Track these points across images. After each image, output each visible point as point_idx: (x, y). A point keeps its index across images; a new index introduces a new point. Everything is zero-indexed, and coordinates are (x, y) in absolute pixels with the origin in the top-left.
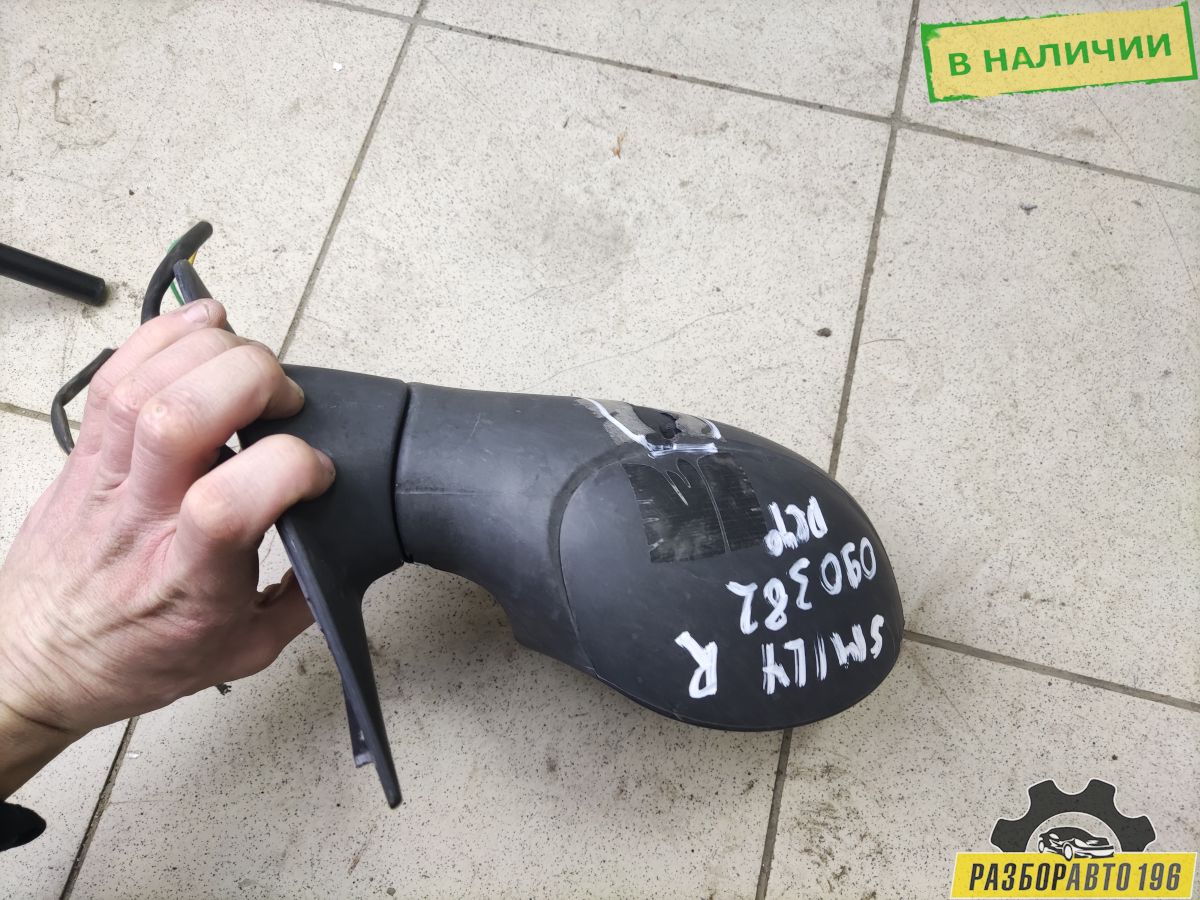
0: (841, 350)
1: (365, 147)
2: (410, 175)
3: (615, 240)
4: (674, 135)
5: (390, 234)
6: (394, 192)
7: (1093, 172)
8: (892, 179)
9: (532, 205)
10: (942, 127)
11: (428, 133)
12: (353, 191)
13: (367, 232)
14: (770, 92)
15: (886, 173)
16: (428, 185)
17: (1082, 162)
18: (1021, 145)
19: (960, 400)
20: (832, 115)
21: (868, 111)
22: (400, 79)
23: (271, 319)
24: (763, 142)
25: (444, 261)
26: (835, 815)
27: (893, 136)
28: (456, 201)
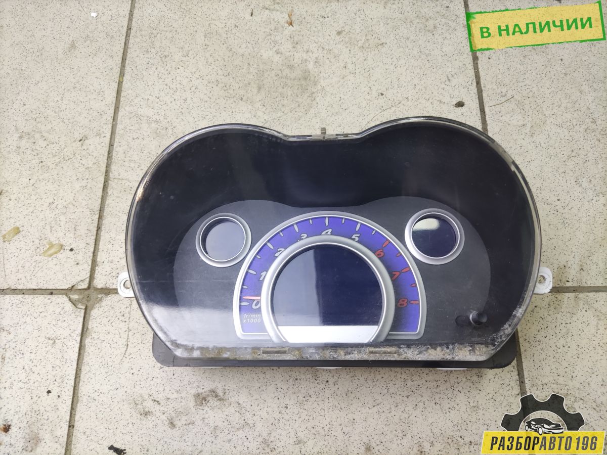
0: (474, 113)
1: (124, 59)
2: (158, 70)
3: (305, 79)
4: (324, 4)
5: (155, 111)
6: (150, 83)
9: (244, 70)
11: (163, 40)
12: (123, 89)
13: (140, 113)
16: (172, 74)
19: (560, 126)
22: (136, 12)
23: (89, 186)
28: (194, 79)
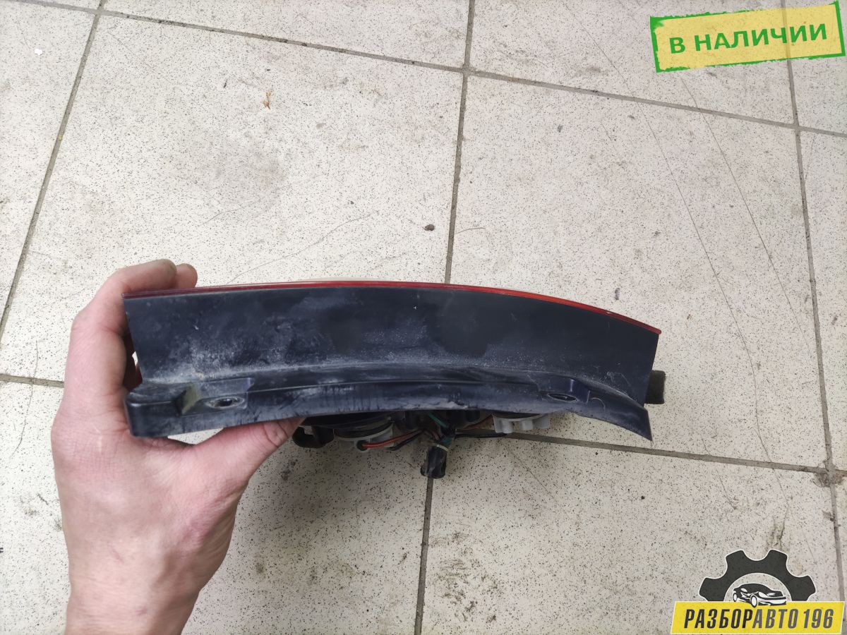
0: (442, 239)
1: (67, 113)
2: (105, 133)
3: (272, 171)
4: (309, 90)
5: (94, 181)
7: (601, 98)
8: (466, 113)
9: (205, 149)
10: (498, 73)
11: (116, 99)
12: (60, 149)
13: (74, 180)
14: (376, 53)
15: (463, 109)
16: (120, 140)
17: (593, 91)
18: (552, 82)
19: (525, 266)
20: (422, 68)
21: (446, 64)
22: (90, 57)
24: (374, 91)
25: (139, 198)
26: (463, 567)
27: (465, 82)
28: (144, 150)
